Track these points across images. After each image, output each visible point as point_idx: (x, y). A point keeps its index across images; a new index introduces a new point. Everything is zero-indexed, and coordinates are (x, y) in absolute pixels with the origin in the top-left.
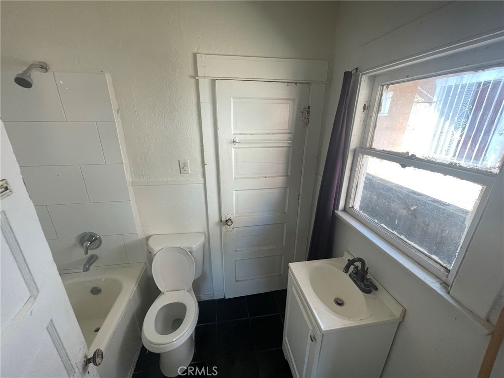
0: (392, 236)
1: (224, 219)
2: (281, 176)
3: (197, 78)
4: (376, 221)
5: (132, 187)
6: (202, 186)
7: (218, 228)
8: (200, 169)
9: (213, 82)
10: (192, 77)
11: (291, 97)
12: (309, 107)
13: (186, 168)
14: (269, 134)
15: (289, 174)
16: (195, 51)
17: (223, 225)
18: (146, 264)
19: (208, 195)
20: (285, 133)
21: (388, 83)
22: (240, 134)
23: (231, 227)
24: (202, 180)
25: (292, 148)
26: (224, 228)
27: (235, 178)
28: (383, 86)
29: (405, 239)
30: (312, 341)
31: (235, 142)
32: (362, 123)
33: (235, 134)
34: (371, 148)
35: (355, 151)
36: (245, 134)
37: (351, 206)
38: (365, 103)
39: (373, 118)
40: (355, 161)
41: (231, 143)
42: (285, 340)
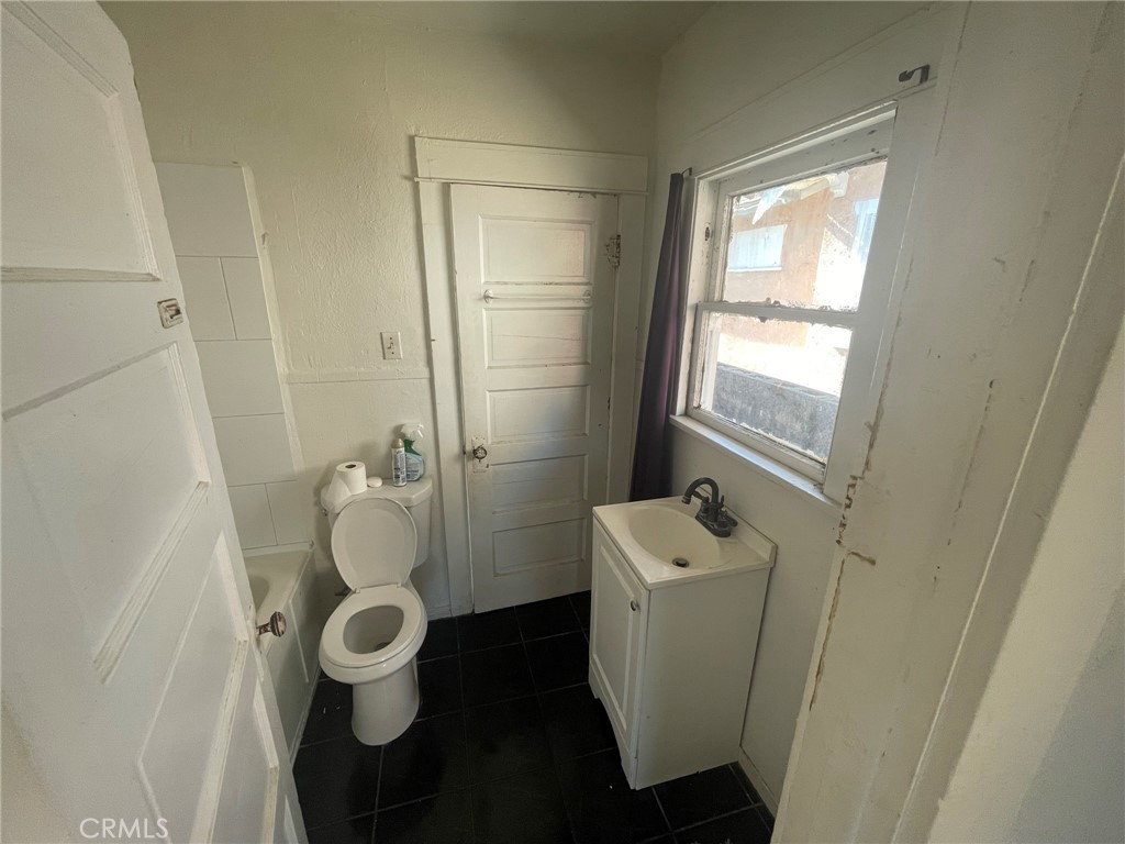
0: (756, 437)
1: (469, 448)
2: (575, 364)
3: (416, 179)
4: (734, 421)
5: (287, 387)
6: (425, 383)
7: (458, 468)
8: (422, 351)
9: (446, 188)
10: (406, 178)
11: (588, 219)
12: (619, 236)
13: (394, 349)
14: (551, 284)
15: (589, 361)
16: (413, 132)
17: (469, 459)
18: (312, 545)
19: (437, 401)
20: (578, 284)
21: (738, 192)
22: (498, 283)
23: (485, 461)
24: (425, 372)
25: (591, 312)
26: (470, 465)
27: (490, 368)
28: (733, 197)
29: (774, 438)
30: (634, 610)
31: (488, 297)
32: (705, 260)
33: (486, 283)
34: (721, 301)
35: (697, 309)
36: (506, 283)
37: (695, 404)
38: (708, 225)
39: (721, 250)
40: (697, 325)
41: (480, 299)
42: (594, 660)
